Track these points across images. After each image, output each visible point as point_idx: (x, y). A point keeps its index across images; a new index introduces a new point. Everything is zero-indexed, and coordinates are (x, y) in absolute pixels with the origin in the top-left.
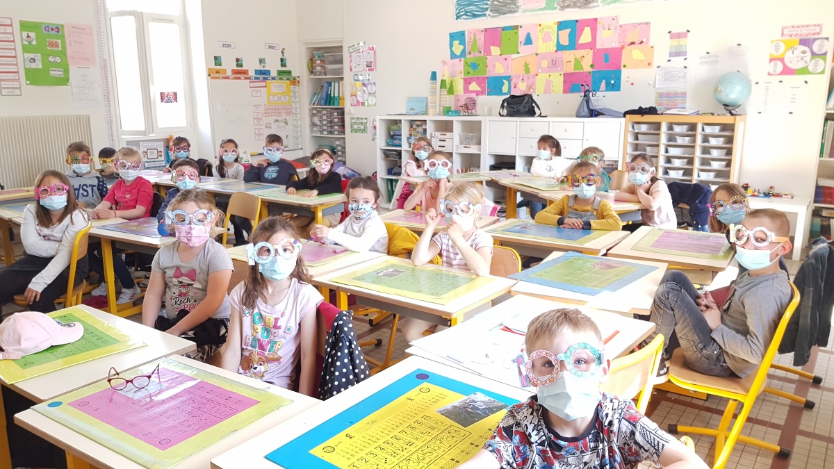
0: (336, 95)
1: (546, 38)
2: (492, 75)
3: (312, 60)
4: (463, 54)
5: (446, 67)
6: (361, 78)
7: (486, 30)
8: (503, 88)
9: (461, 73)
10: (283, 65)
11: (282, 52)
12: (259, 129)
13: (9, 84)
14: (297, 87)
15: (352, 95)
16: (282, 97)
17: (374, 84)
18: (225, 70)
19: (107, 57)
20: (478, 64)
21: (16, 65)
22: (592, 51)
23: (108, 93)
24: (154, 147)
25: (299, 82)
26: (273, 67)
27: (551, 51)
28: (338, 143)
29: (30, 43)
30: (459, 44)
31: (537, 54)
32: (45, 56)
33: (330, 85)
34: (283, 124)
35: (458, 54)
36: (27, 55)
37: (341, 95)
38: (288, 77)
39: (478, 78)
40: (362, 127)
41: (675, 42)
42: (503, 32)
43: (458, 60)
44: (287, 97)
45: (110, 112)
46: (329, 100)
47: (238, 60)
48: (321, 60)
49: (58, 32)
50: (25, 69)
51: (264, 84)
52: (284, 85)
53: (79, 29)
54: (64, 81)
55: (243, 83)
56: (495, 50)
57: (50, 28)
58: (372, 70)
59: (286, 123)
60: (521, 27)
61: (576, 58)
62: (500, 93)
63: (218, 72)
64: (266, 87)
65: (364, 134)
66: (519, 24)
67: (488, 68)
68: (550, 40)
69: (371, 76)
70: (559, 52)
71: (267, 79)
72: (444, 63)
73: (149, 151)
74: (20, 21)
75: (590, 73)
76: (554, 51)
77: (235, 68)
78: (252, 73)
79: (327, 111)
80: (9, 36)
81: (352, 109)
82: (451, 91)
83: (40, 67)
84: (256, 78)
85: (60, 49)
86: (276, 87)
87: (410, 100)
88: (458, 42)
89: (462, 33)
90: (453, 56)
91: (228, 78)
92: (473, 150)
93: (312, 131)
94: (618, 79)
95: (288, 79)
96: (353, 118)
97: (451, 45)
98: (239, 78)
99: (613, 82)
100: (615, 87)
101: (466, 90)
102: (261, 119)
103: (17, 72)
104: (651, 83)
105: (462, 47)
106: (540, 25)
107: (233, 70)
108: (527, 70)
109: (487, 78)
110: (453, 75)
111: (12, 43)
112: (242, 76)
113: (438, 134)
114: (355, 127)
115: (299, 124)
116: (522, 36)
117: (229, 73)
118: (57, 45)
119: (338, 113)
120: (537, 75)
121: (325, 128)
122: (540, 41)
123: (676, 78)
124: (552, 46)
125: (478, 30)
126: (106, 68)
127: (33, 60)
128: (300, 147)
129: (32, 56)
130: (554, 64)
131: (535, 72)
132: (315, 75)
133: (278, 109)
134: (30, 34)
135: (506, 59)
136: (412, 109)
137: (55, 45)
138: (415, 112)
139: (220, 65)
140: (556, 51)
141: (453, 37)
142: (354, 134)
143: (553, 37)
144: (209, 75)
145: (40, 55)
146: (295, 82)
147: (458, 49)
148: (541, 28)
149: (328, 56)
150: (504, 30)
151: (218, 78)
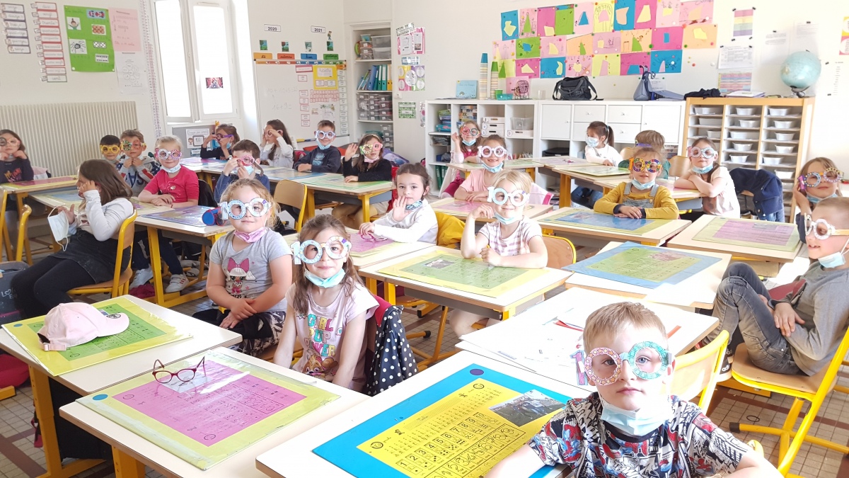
0: (384, 79)
1: (603, 17)
2: (546, 56)
3: (359, 43)
4: (516, 35)
5: (497, 48)
6: (409, 61)
7: (540, 9)
8: (557, 70)
9: (513, 55)
10: (330, 48)
11: (329, 35)
12: (306, 115)
13: (54, 71)
14: (344, 72)
15: (400, 79)
16: (329, 82)
17: (423, 67)
18: (271, 54)
19: (152, 43)
20: (531, 45)
21: (62, 51)
22: (651, 31)
23: (153, 79)
24: (200, 134)
25: (345, 66)
26: (320, 51)
27: (608, 31)
28: (385, 128)
29: (75, 28)
30: (511, 24)
31: (593, 35)
32: (90, 41)
33: (378, 69)
34: (330, 110)
35: (510, 34)
36: (72, 41)
37: (388, 79)
38: (335, 61)
39: (531, 60)
40: (411, 112)
41: (740, 20)
42: (558, 11)
43: (510, 41)
44: (334, 82)
45: (156, 98)
46: (377, 84)
47: (283, 44)
48: (368, 43)
49: (102, 17)
50: (71, 55)
51: (310, 69)
52: (331, 69)
53: (124, 14)
54: (110, 67)
55: (290, 68)
56: (549, 31)
57: (94, 13)
58: (421, 52)
59: (333, 109)
60: (576, 6)
61: (634, 38)
62: (554, 75)
63: (263, 57)
64: (312, 71)
65: (412, 119)
66: (575, 3)
67: (541, 50)
68: (607, 19)
69: (420, 59)
70: (616, 32)
71: (313, 63)
72: (496, 44)
73: (195, 138)
74: (65, 6)
75: (648, 53)
76: (611, 31)
77: (281, 52)
78: (298, 58)
79: (375, 96)
80: (53, 21)
81: (400, 93)
82: (502, 74)
83: (86, 53)
84: (302, 63)
85: (105, 34)
86: (322, 71)
87: (460, 83)
88: (510, 22)
89: (515, 13)
90: (505, 37)
91: (274, 63)
92: (525, 135)
93: (359, 117)
94: (679, 60)
95: (334, 63)
96: (401, 103)
97: (503, 26)
98: (285, 63)
99: (673, 63)
100: (676, 68)
101: (519, 73)
102: (308, 104)
103: (63, 58)
104: (714, 64)
105: (514, 28)
106: (596, 4)
107: (279, 55)
108: (583, 51)
109: (541, 60)
110: (504, 57)
111: (57, 29)
112: (288, 61)
113: (489, 119)
114: (403, 112)
115: (346, 109)
116: (577, 16)
117: (275, 58)
118: (102, 31)
119: (385, 97)
120: (593, 56)
121: (372, 113)
122: (597, 21)
123: (740, 58)
124: (609, 26)
125: (532, 10)
126: (151, 53)
127: (78, 46)
128: (347, 133)
129: (77, 41)
130: (611, 44)
131: (592, 54)
132: (362, 59)
133: (325, 94)
134: (75, 19)
135: (560, 40)
136: (462, 93)
137: (100, 30)
138: (465, 96)
139: (266, 49)
140: (613, 31)
141: (505, 17)
142: (402, 119)
143: (610, 16)
144: (255, 60)
145: (84, 41)
146: (342, 66)
147: (510, 29)
148: (597, 6)
149: (375, 39)
150: (558, 9)
151: (264, 63)
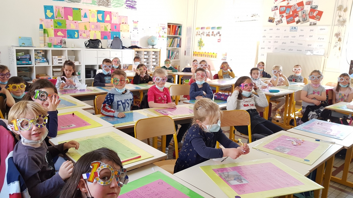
1: (93, 16)
2: (69, 29)
4: (53, 17)
7: (65, 8)
8: (75, 35)
9: (52, 26)
20: (61, 23)
22: (110, 24)
31: (89, 22)
35: (50, 16)
39: (62, 30)
41: (135, 24)
42: (73, 10)
43: (50, 20)
56: (70, 18)
61: (105, 26)
66: (81, 8)
67: (67, 26)
68: (95, 17)
70: (98, 22)
72: (41, 19)
75: (110, 32)
76: (96, 22)
87: (21, 38)
88: (50, 11)
89: (52, 7)
90: (47, 17)
97: (46, 12)
99: (118, 36)
101: (56, 35)
104: (129, 37)
105: (52, 14)
106: (90, 10)
108: (86, 29)
109: (67, 30)
110: (47, 27)
113: (56, 57)
116: (82, 14)
120: (90, 31)
122: (90, 17)
123: (136, 36)
124: (95, 20)
125: (61, 7)
130: (97, 27)
135: (75, 23)
138: (24, 45)
141: (46, 8)
147: (49, 14)
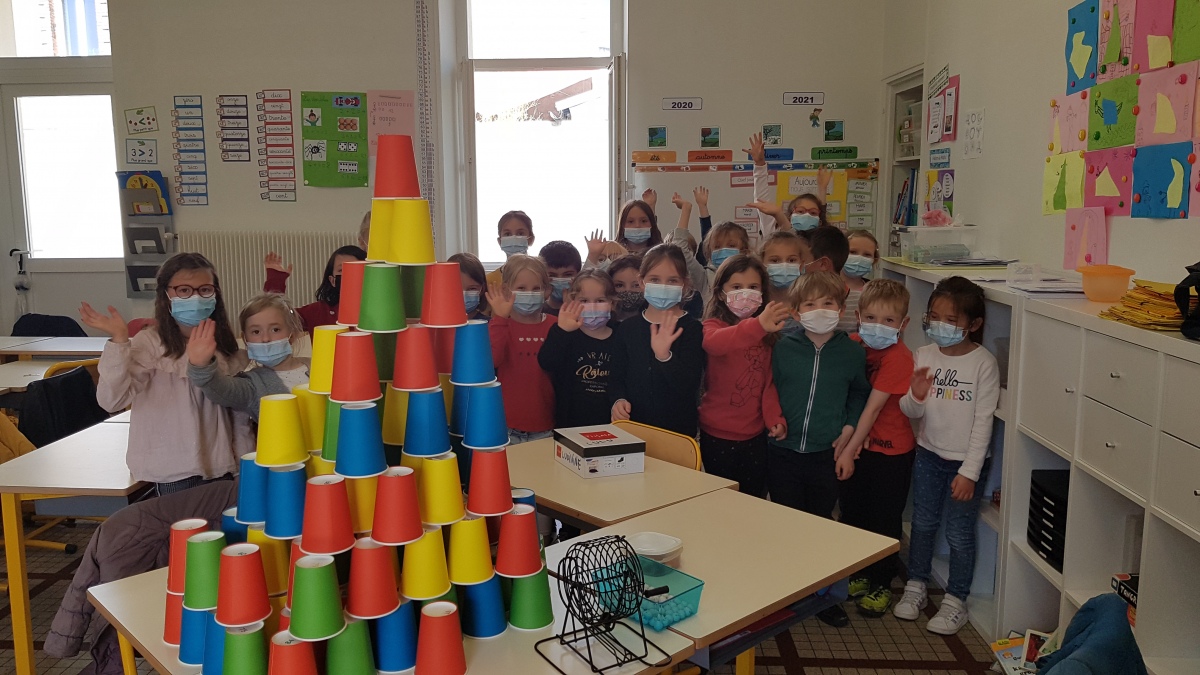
2: (1147, 139)
4: (1091, 73)
5: (1057, 119)
6: (937, 159)
8: (1170, 191)
9: (1082, 137)
10: (833, 136)
13: (279, 185)
15: (925, 202)
17: (953, 174)
18: (674, 153)
19: (432, 139)
20: (1119, 103)
21: (292, 157)
23: (430, 198)
25: (875, 171)
26: (802, 140)
29: (313, 124)
30: (1085, 41)
32: (334, 142)
33: (914, 178)
35: (1081, 74)
36: (308, 142)
37: (916, 202)
38: (846, 160)
39: (1117, 153)
43: (1079, 94)
47: (706, 132)
48: (909, 121)
49: (356, 105)
50: (304, 161)
53: (391, 98)
54: (359, 180)
55: (716, 178)
57: (344, 99)
58: (951, 137)
63: (655, 158)
67: (1139, 118)
71: (780, 167)
72: (1055, 106)
74: (303, 93)
77: (698, 147)
80: (284, 115)
82: (1061, 197)
83: (325, 159)
85: (358, 130)
86: (803, 183)
88: (1084, 34)
89: (1093, 5)
90: (1071, 83)
95: (842, 166)
97: (1070, 49)
101: (1088, 196)
103: (293, 167)
105: (1090, 50)
109: (1137, 152)
110: (1068, 148)
111: (289, 126)
112: (713, 165)
117: (682, 160)
118: (352, 125)
126: (431, 158)
127: (316, 150)
129: (314, 143)
132: (903, 155)
135: (1184, 80)
141: (1074, 20)
144: (635, 164)
145: (325, 141)
146: (863, 170)
147: (1082, 57)
149: (915, 109)
151: (655, 169)
